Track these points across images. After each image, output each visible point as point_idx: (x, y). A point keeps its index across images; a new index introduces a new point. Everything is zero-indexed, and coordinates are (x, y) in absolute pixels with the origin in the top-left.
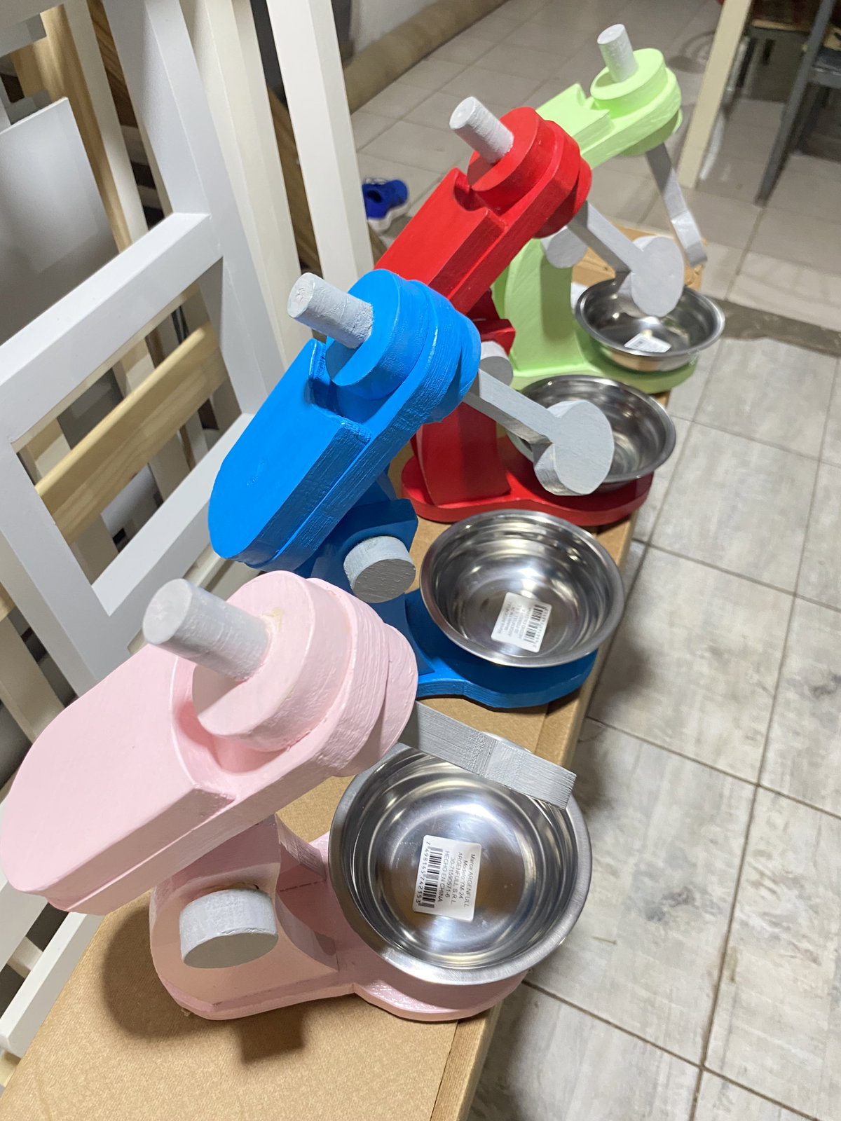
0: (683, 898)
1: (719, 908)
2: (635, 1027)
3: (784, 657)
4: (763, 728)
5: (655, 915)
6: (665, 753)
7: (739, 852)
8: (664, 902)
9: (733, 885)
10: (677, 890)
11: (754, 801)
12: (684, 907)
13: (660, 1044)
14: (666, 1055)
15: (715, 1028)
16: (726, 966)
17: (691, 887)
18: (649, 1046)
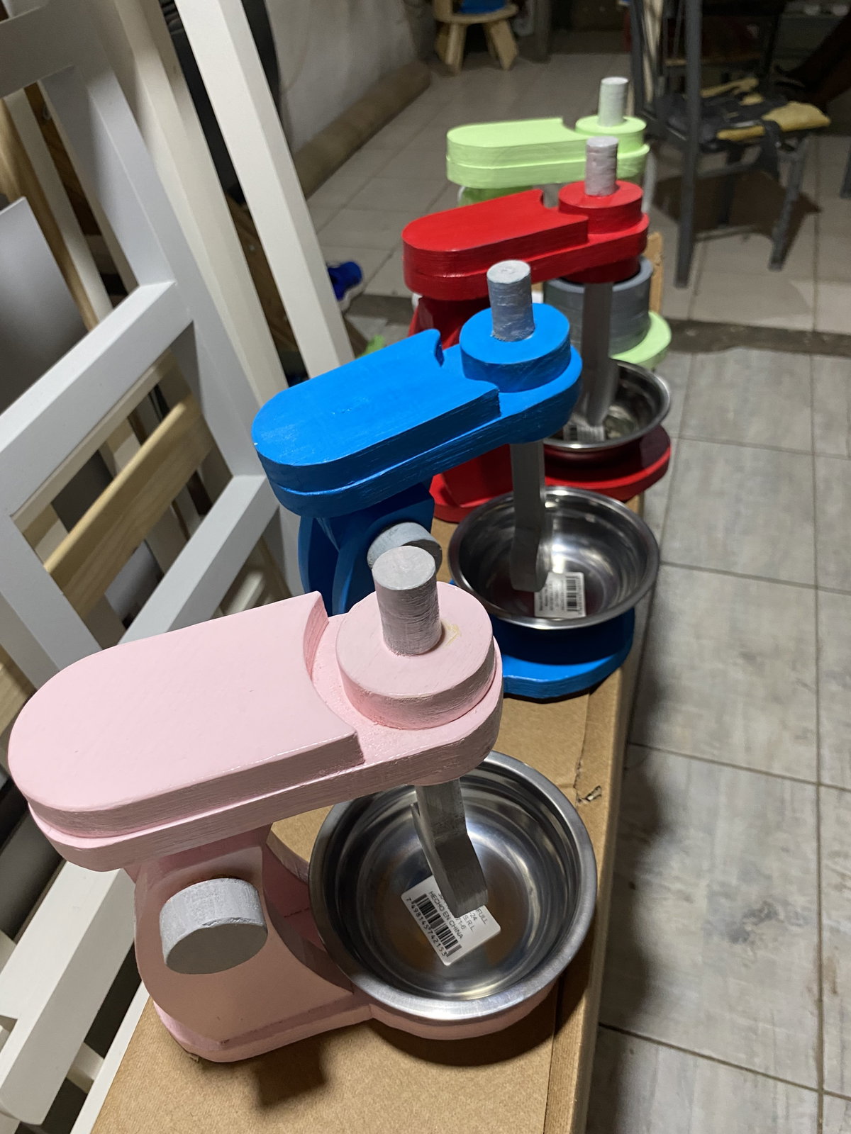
0: (764, 913)
1: (805, 918)
2: (741, 1058)
3: (818, 650)
4: (811, 725)
5: (738, 936)
6: (716, 767)
7: (813, 857)
8: (745, 920)
9: (814, 892)
10: (757, 906)
11: (818, 801)
12: (767, 923)
13: (772, 1073)
14: (780, 1084)
15: (827, 1048)
16: (824, 979)
17: (770, 900)
18: (760, 1078)
